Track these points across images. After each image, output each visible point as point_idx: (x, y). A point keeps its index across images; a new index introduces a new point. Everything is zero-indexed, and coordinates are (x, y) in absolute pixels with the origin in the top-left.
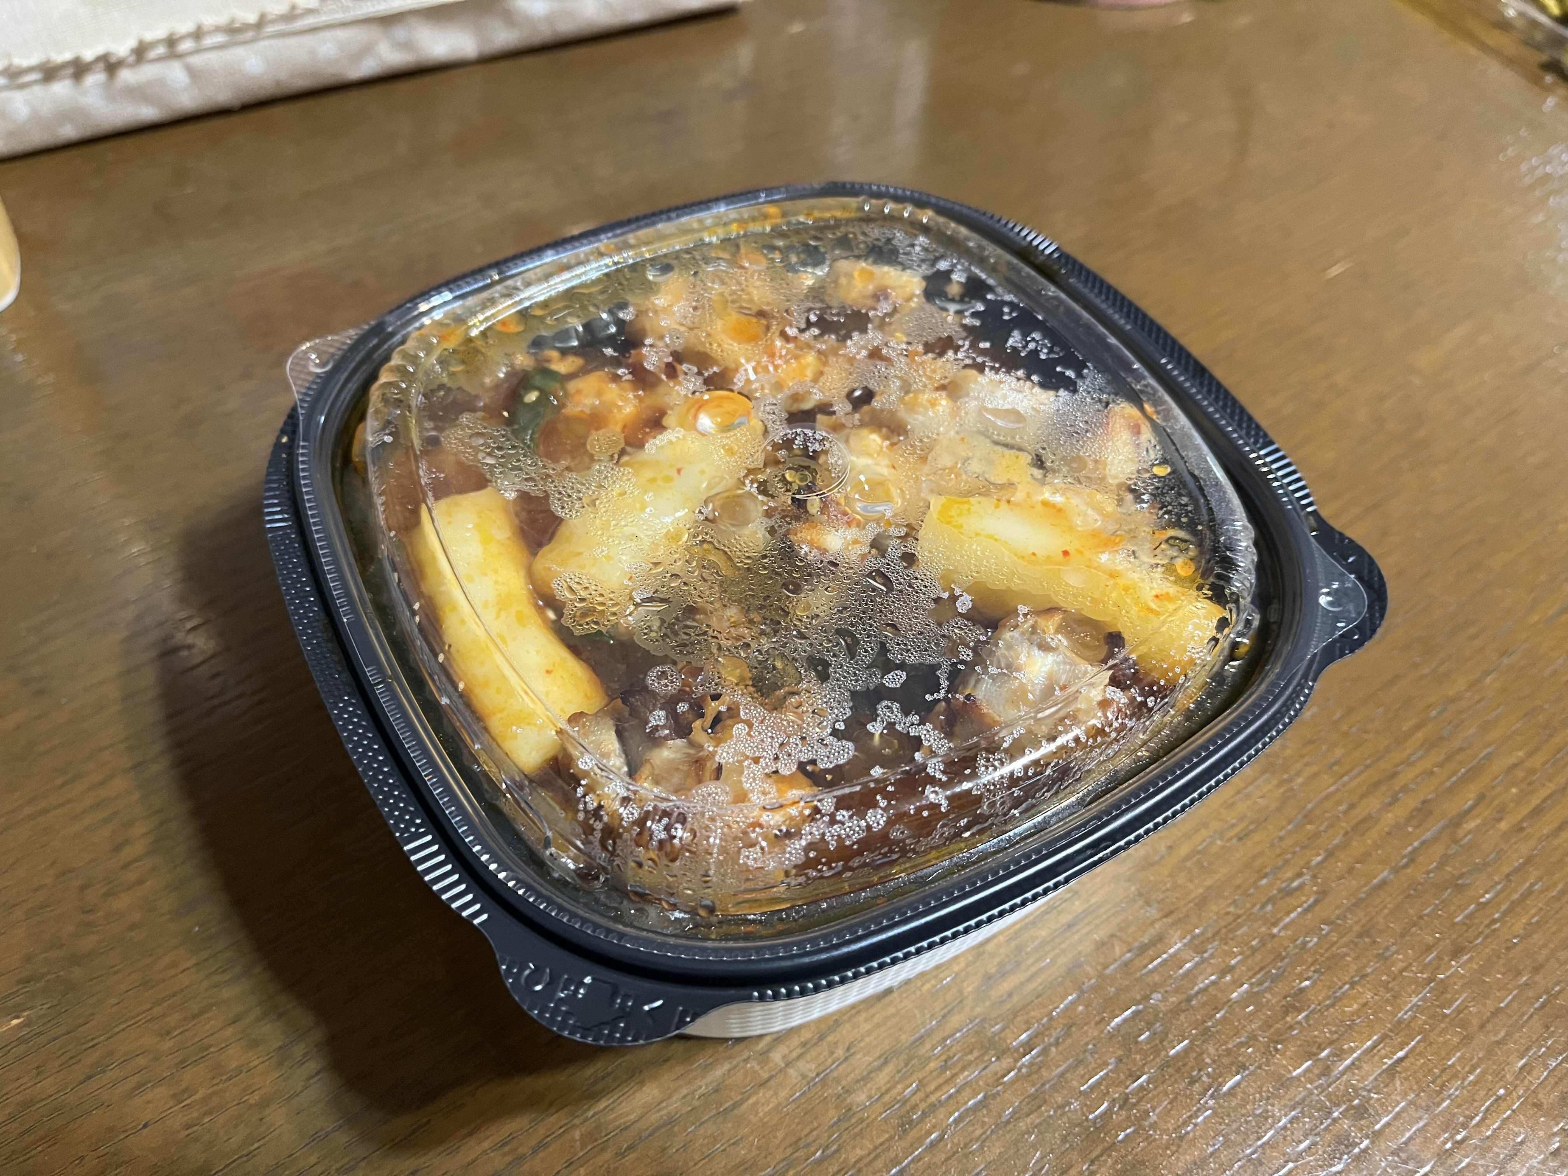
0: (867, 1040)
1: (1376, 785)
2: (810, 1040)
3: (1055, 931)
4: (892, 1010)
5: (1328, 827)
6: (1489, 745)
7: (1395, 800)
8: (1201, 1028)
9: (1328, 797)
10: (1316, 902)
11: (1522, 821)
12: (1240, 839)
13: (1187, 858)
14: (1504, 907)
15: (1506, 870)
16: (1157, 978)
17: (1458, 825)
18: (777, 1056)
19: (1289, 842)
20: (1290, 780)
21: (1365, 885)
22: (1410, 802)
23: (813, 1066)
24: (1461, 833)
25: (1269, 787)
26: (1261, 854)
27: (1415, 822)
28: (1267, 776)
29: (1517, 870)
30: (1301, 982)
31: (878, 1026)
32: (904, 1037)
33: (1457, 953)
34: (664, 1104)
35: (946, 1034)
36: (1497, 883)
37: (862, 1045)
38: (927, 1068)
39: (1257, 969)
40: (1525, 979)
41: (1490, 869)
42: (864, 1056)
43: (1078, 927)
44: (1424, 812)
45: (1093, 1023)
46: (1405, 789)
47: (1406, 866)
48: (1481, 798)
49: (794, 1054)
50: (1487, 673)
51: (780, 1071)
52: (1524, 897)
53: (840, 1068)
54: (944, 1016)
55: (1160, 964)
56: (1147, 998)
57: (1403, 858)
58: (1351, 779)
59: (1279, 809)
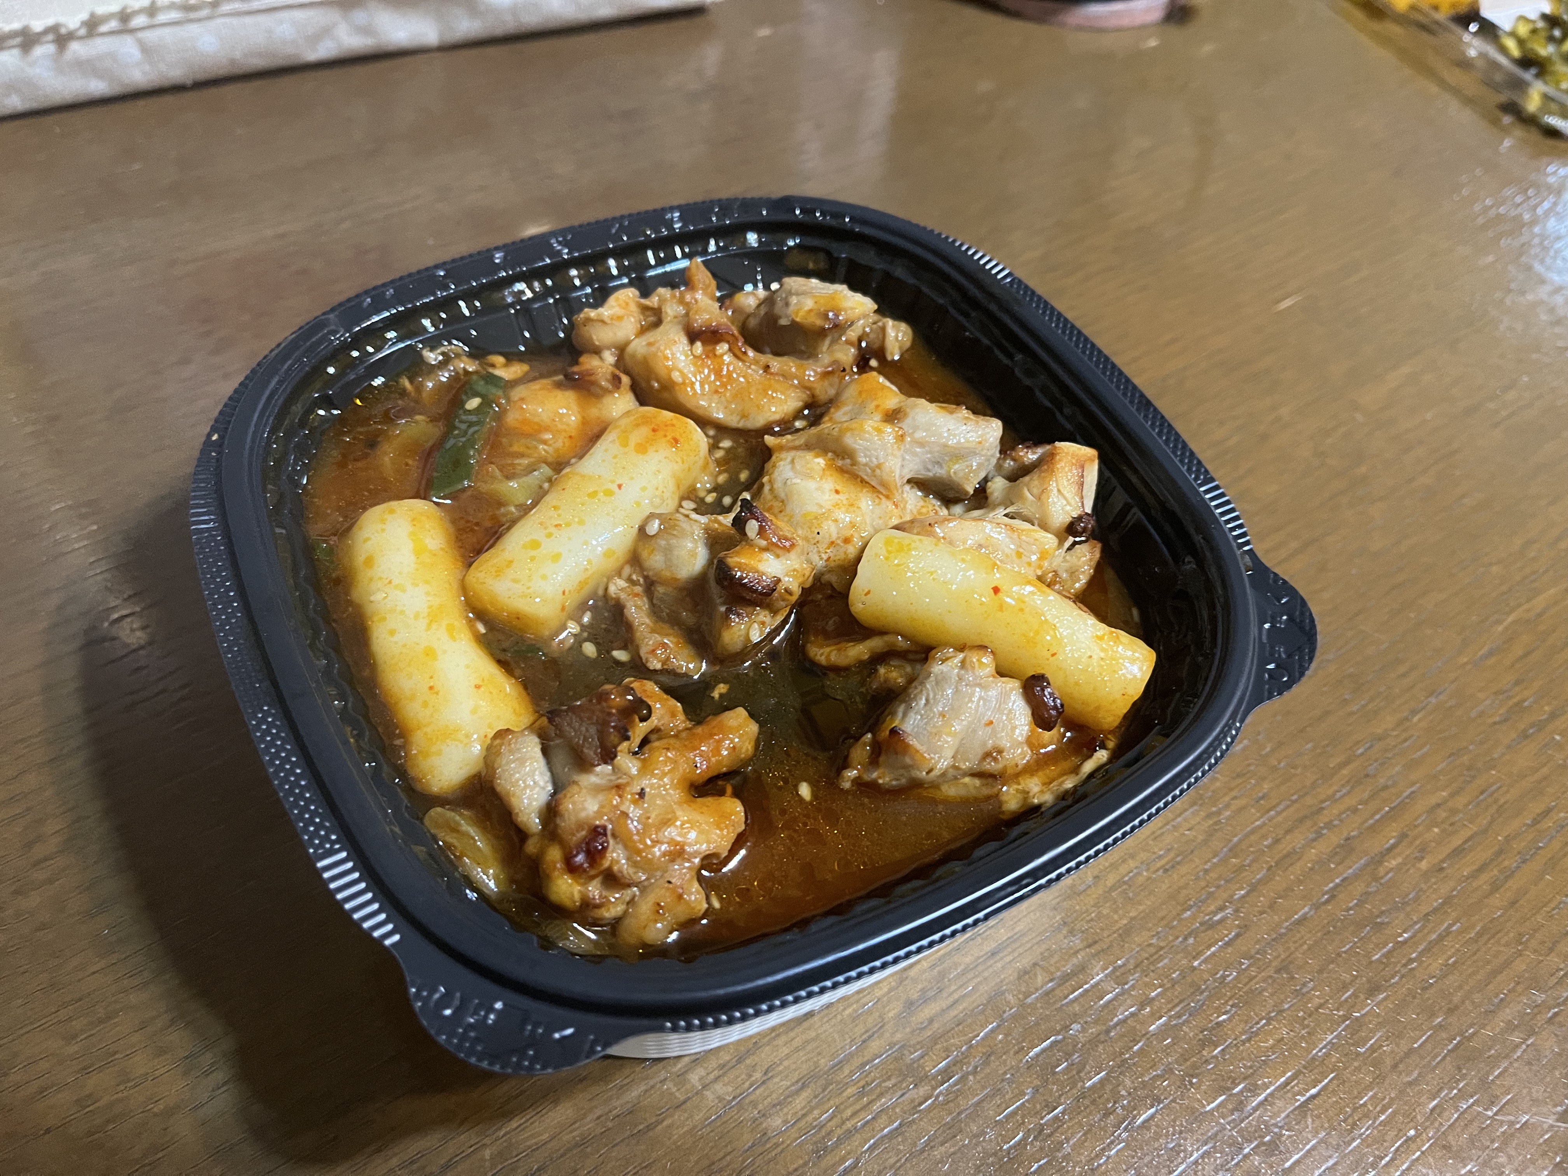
0: (786, 1063)
1: (1302, 820)
2: (729, 1062)
3: (979, 958)
4: (813, 1034)
5: (1253, 861)
6: (1414, 784)
7: (1319, 835)
8: (1118, 1060)
9: (1253, 832)
10: (1238, 936)
11: (1443, 861)
12: (1166, 871)
13: (1113, 888)
14: (1421, 947)
15: (1425, 909)
16: (1077, 1008)
17: (1380, 863)
18: (694, 1078)
19: (1213, 875)
20: (1219, 813)
21: (1286, 920)
22: (1334, 839)
23: (731, 1089)
24: (1382, 871)
25: (1198, 819)
26: (1186, 886)
27: (1337, 858)
28: (1196, 808)
29: (1435, 910)
30: (1219, 1017)
31: (797, 1050)
32: (822, 1061)
33: (1373, 990)
34: (577, 1125)
35: (866, 1059)
36: (1416, 923)
37: (781, 1068)
38: (845, 1094)
39: (1176, 1001)
40: (1440, 1020)
41: (1408, 909)
42: (781, 1080)
43: (1001, 955)
44: (1347, 848)
45: (1012, 1052)
46: (1329, 825)
47: (1327, 902)
48: (1403, 836)
49: (712, 1076)
50: (1414, 712)
51: (697, 1093)
52: (1441, 938)
53: (758, 1092)
54: (864, 1041)
55: (1081, 995)
56: (1067, 1028)
57: (1323, 895)
58: (1279, 813)
59: (1206, 842)
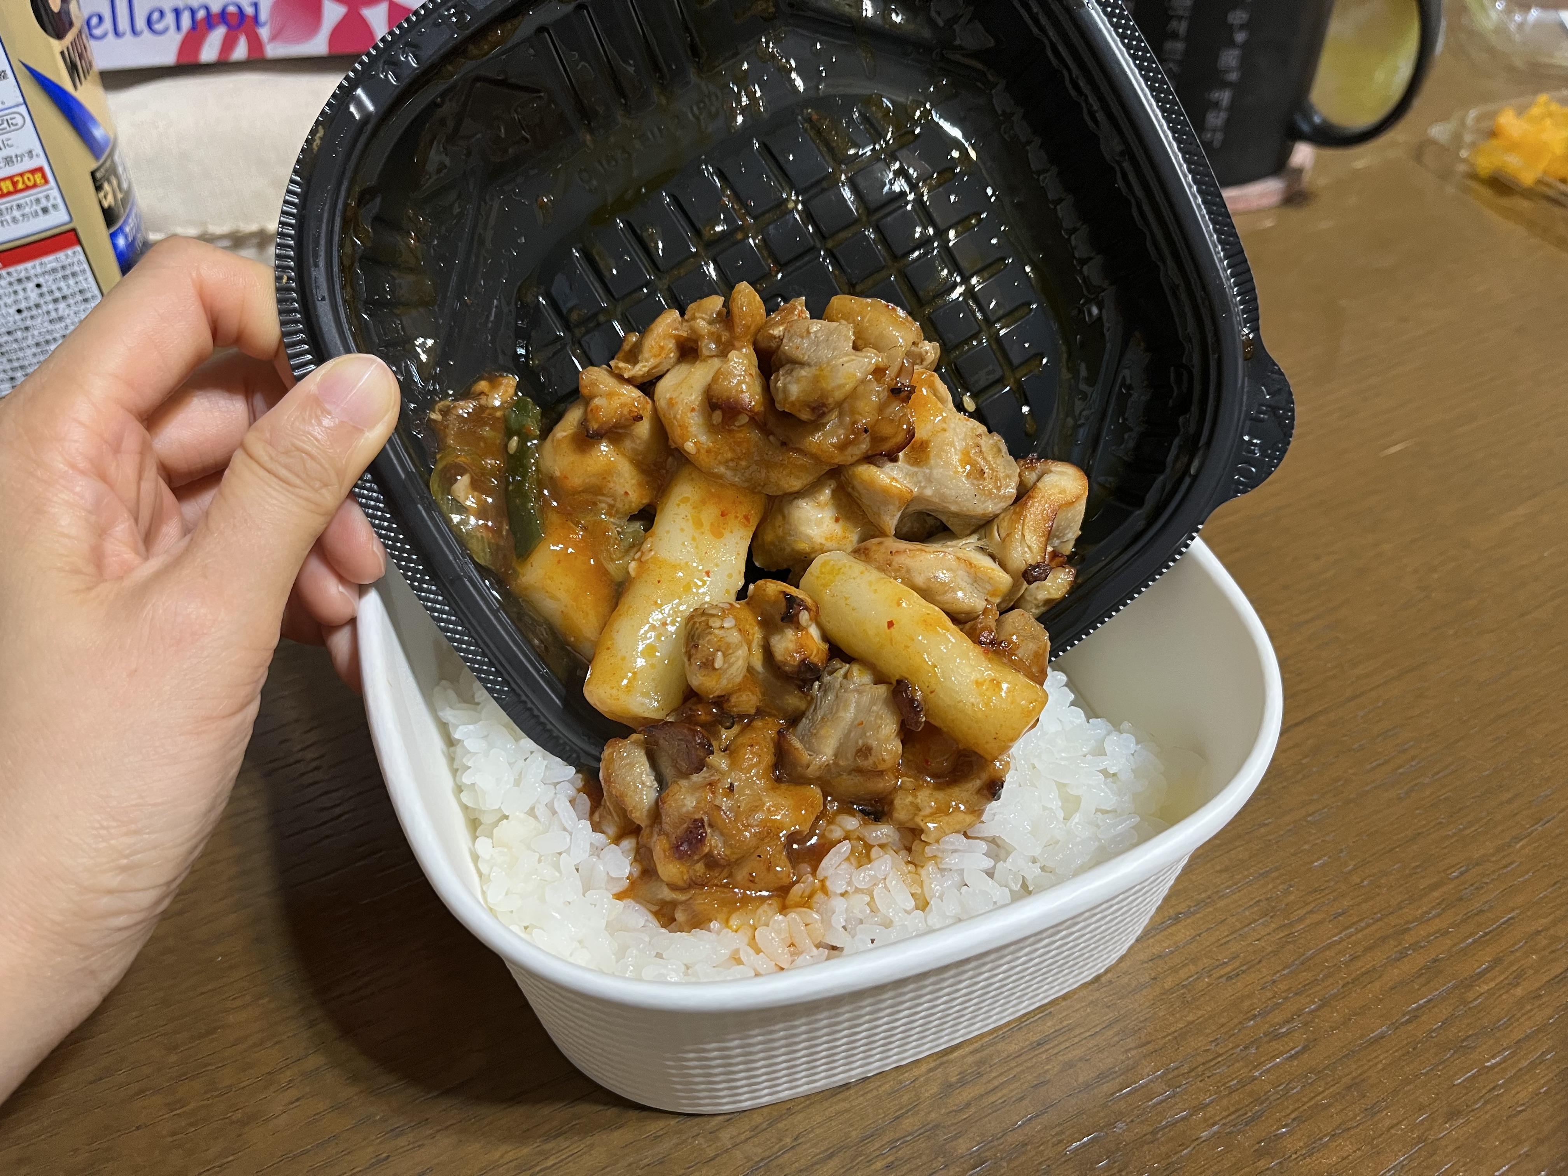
0: (818, 1131)
1: (1384, 939)
2: (761, 1124)
3: (1023, 1048)
4: (846, 1105)
5: (1326, 977)
6: (1512, 910)
7: (1402, 955)
8: (1165, 1163)
9: (1329, 947)
10: (1305, 1049)
11: (1540, 989)
12: (1230, 978)
13: (1171, 991)
14: (1509, 1074)
15: (1517, 1035)
16: (1123, 1105)
17: (1470, 987)
18: (726, 1136)
19: (1282, 986)
20: (1291, 925)
21: (1360, 1038)
22: (1418, 960)
23: (760, 1151)
24: (1471, 995)
25: (1268, 930)
26: (1250, 996)
27: (1423, 980)
28: (1267, 918)
29: (1528, 1037)
30: (1278, 1129)
31: (830, 1119)
32: (854, 1133)
33: (1453, 1114)
34: (608, 1169)
35: (897, 1136)
36: (1505, 1050)
37: (811, 1136)
38: (873, 1167)
39: (1232, 1109)
40: (1525, 1149)
41: (1498, 1035)
42: (811, 1147)
43: (1048, 1047)
44: (1433, 969)
45: (1050, 1144)
46: (1415, 947)
47: (1408, 1022)
48: (1497, 962)
49: (743, 1137)
50: (1517, 839)
51: (727, 1151)
52: (1533, 1065)
53: (786, 1156)
54: (897, 1118)
55: (1129, 1093)
56: (1112, 1125)
57: (1404, 1015)
58: (1358, 931)
59: (1275, 953)
